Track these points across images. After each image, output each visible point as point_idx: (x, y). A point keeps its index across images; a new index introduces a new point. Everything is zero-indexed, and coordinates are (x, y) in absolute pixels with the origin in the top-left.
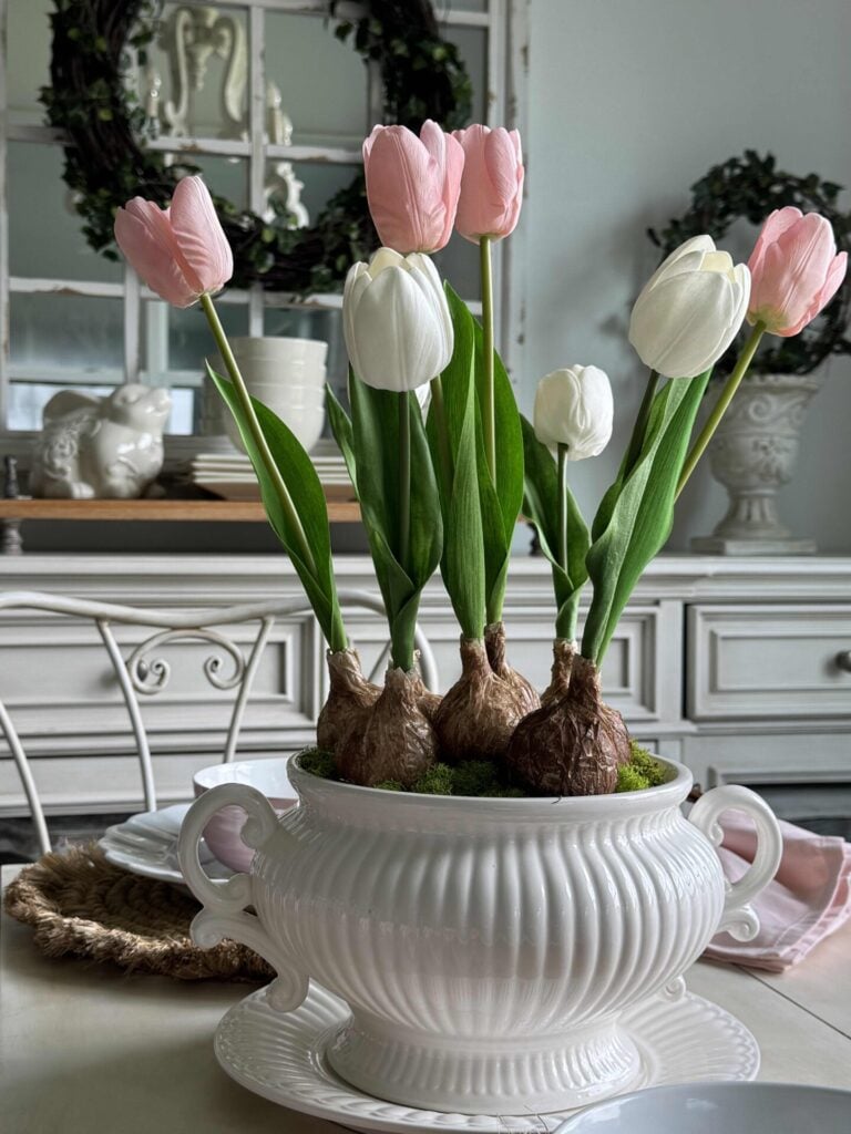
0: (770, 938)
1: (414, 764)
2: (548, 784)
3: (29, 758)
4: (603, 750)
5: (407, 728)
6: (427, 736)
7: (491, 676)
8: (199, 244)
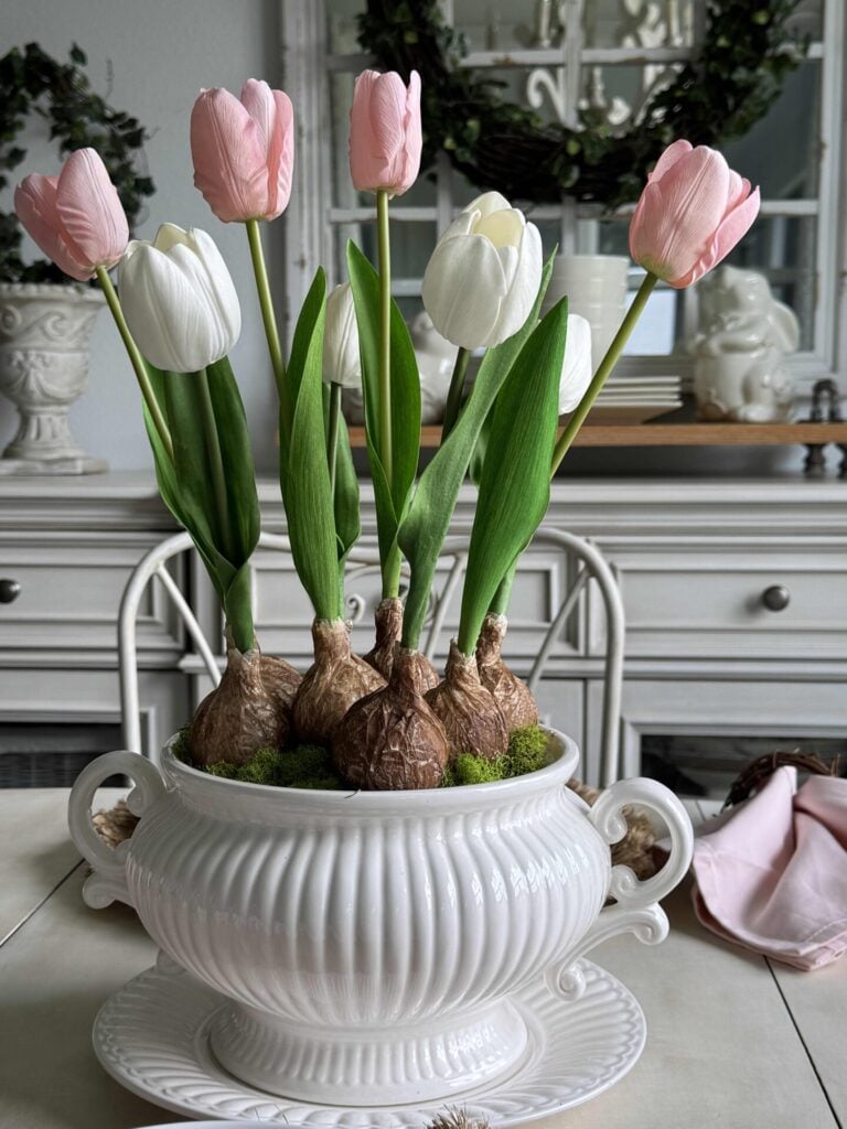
0: (807, 932)
1: (251, 746)
2: (353, 777)
4: (414, 743)
5: (246, 710)
6: (269, 718)
7: (345, 658)
8: (83, 218)
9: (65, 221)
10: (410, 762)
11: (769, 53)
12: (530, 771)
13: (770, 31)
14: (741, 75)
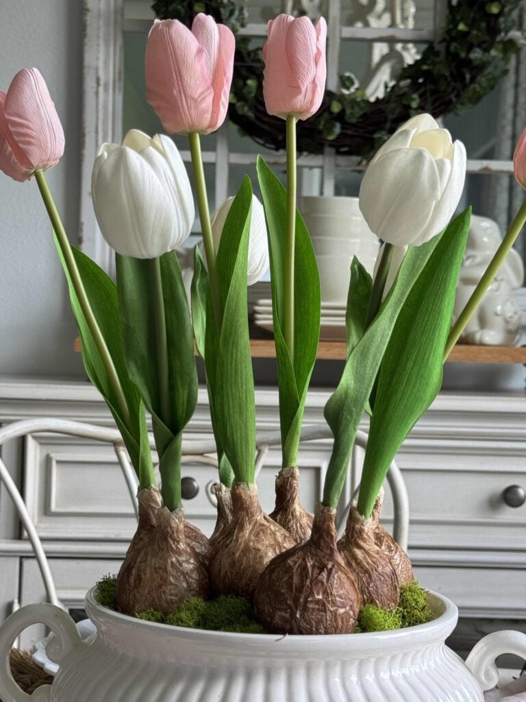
2: (280, 622)
3: (48, 558)
4: (334, 592)
5: (172, 562)
6: (192, 571)
7: (259, 518)
8: (29, 128)
9: (12, 129)
10: (332, 609)
11: (498, 38)
12: (421, 622)
13: (502, 19)
14: (476, 55)
